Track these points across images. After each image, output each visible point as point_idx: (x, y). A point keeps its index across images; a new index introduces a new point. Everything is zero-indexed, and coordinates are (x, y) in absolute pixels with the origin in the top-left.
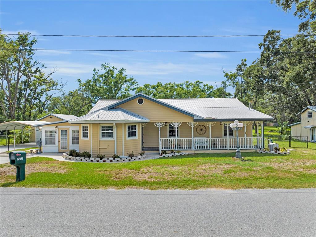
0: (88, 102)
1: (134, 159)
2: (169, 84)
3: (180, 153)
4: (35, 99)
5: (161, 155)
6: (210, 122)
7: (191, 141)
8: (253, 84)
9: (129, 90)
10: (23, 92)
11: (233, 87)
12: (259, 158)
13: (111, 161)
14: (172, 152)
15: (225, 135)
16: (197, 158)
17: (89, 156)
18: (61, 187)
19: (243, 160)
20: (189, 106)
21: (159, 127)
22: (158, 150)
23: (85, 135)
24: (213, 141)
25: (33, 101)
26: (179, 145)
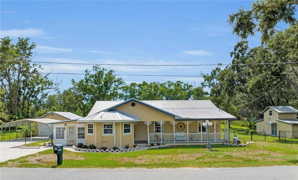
0: (80, 99)
1: (130, 150)
2: (153, 84)
3: (165, 145)
4: (33, 97)
5: (150, 147)
6: (188, 121)
7: (173, 136)
8: (225, 87)
9: (117, 89)
10: (22, 90)
11: (210, 87)
12: (224, 148)
13: (112, 152)
14: (158, 144)
15: (200, 131)
16: (177, 149)
17: (95, 148)
18: (90, 168)
19: (212, 150)
20: (171, 107)
21: (148, 125)
22: (147, 143)
23: (91, 131)
24: (189, 136)
25: (31, 98)
26: (163, 139)
